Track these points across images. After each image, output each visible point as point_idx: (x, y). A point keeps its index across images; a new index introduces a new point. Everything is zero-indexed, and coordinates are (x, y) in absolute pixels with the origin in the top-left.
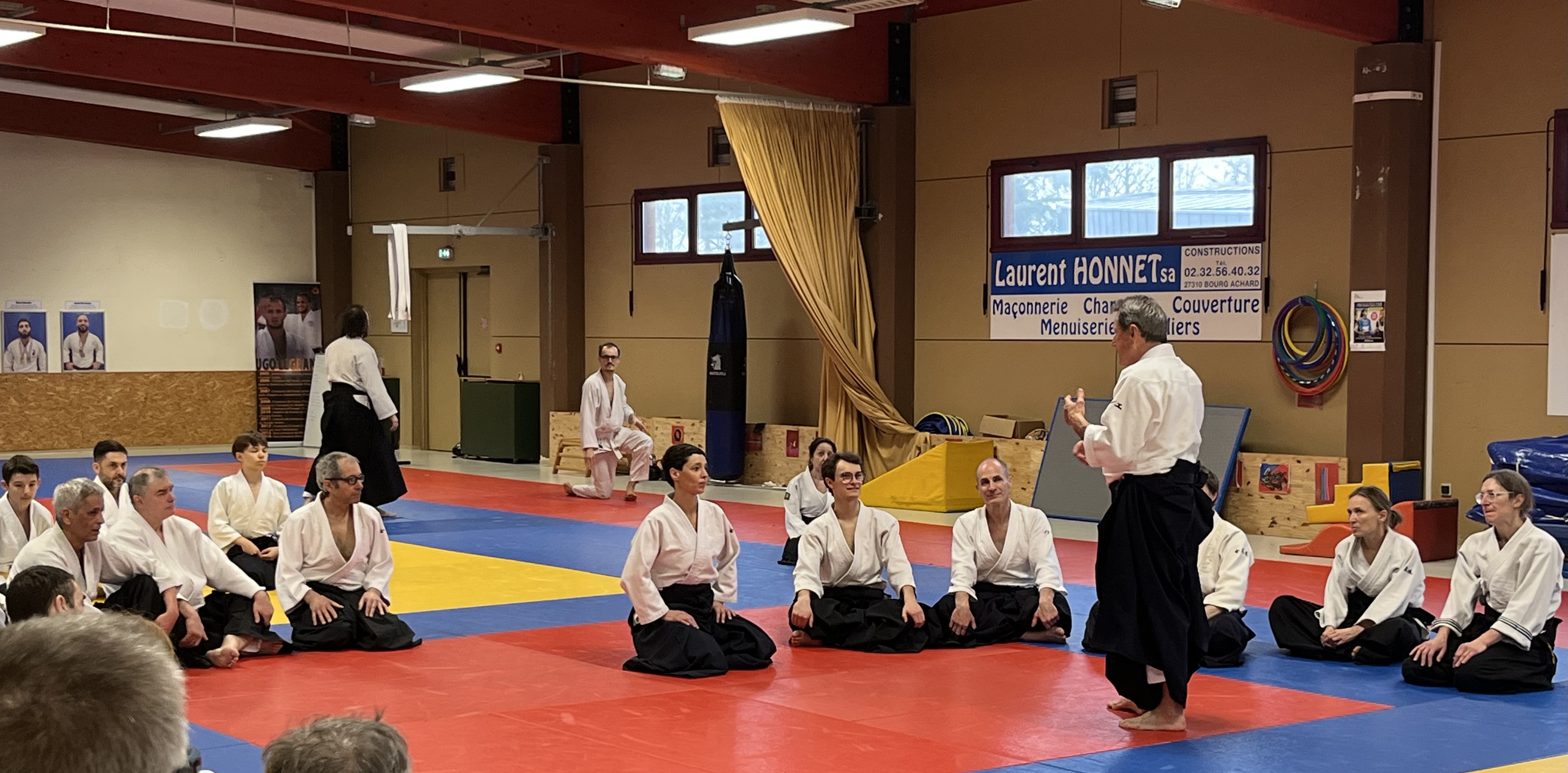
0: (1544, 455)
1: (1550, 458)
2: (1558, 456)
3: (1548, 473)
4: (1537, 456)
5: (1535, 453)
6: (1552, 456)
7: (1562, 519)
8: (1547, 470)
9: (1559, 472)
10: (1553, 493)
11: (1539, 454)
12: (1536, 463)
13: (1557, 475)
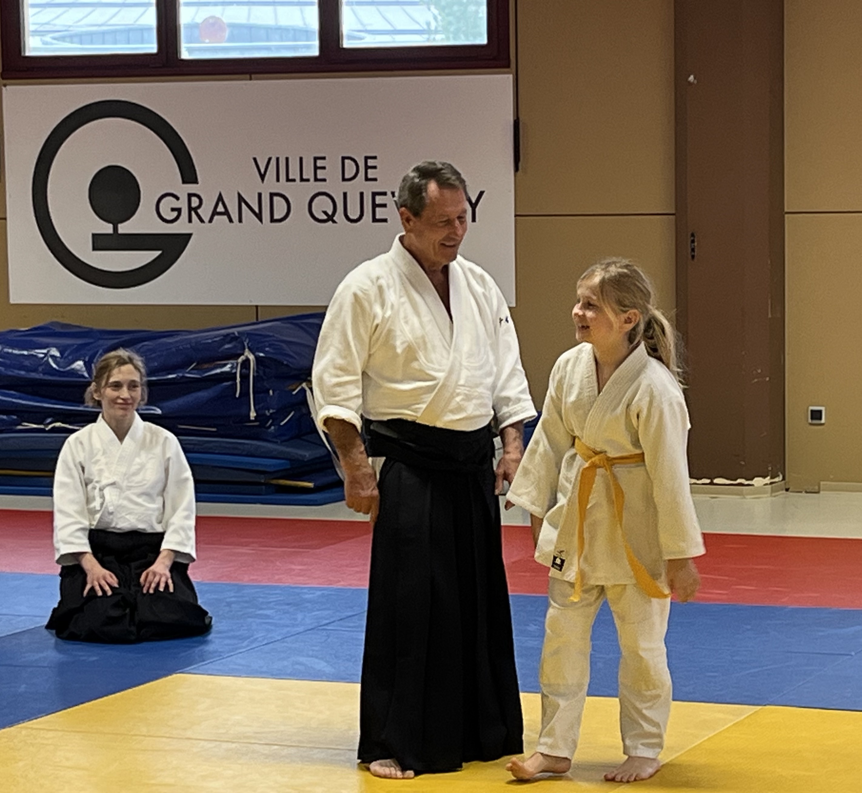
0: (16, 352)
1: (23, 355)
2: (32, 353)
3: (23, 373)
4: (8, 353)
5: (6, 350)
6: (25, 353)
7: (42, 426)
8: (20, 369)
9: (35, 370)
10: (30, 397)
11: (10, 351)
12: (8, 362)
13: (33, 375)
